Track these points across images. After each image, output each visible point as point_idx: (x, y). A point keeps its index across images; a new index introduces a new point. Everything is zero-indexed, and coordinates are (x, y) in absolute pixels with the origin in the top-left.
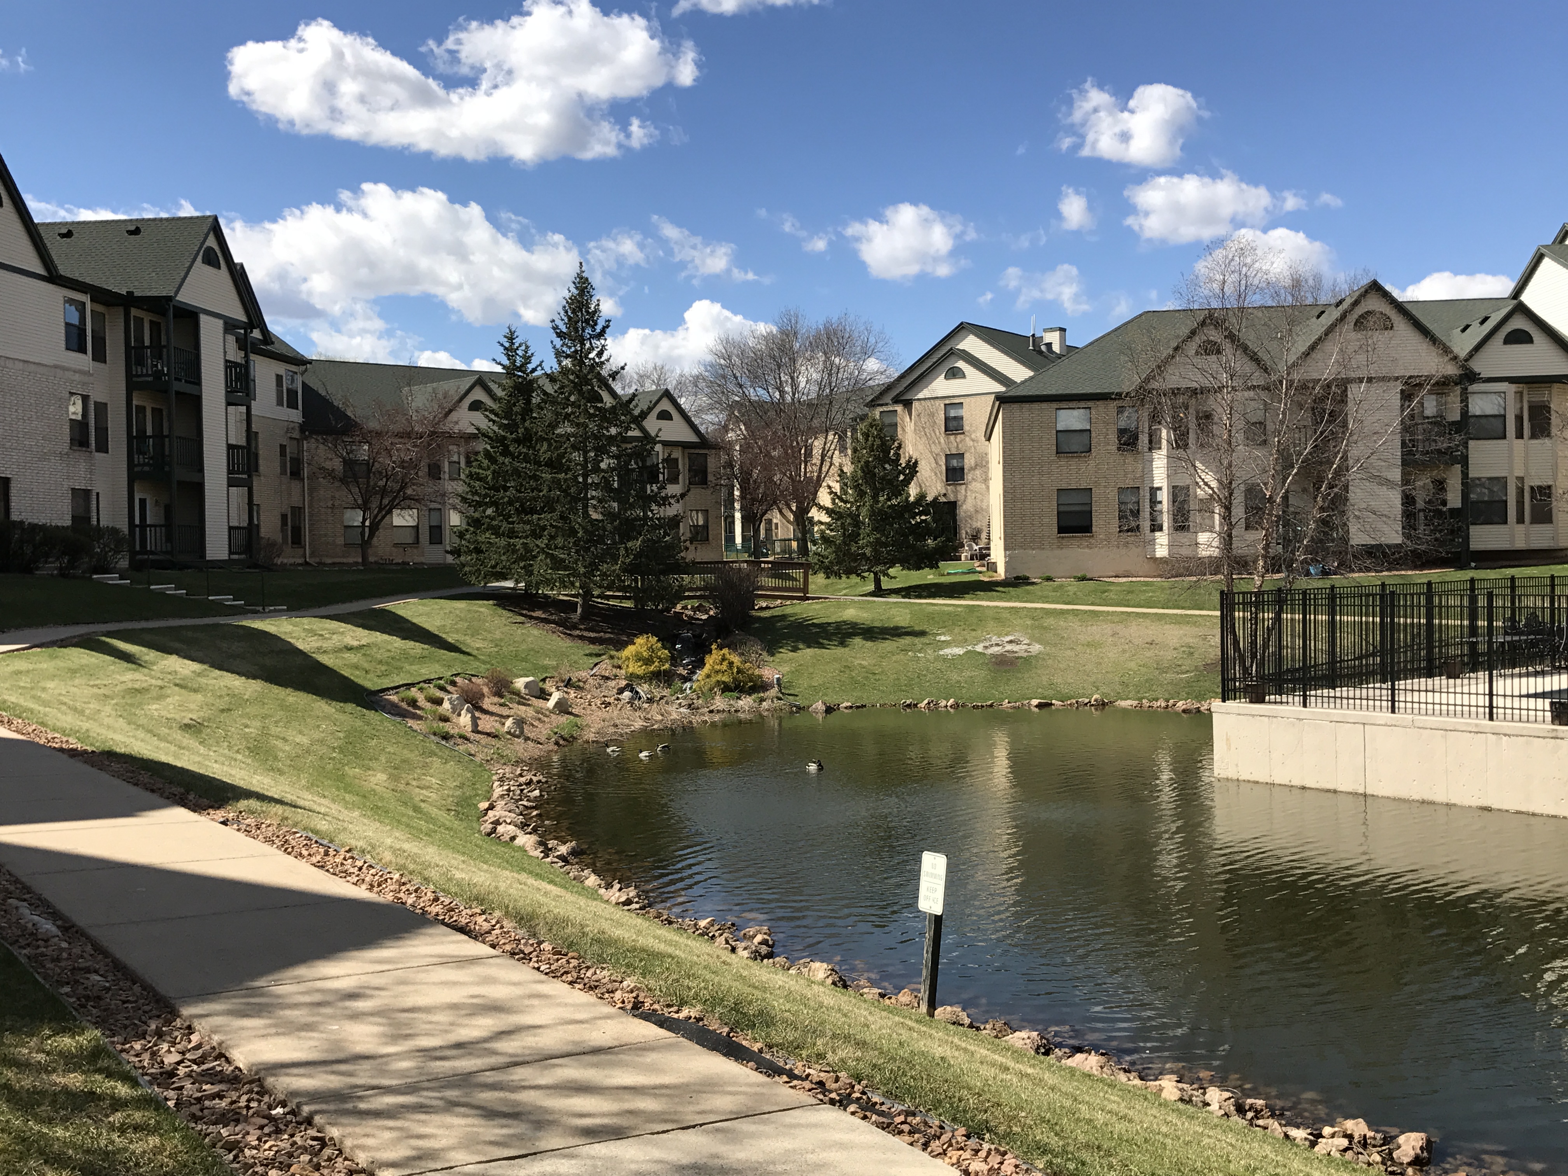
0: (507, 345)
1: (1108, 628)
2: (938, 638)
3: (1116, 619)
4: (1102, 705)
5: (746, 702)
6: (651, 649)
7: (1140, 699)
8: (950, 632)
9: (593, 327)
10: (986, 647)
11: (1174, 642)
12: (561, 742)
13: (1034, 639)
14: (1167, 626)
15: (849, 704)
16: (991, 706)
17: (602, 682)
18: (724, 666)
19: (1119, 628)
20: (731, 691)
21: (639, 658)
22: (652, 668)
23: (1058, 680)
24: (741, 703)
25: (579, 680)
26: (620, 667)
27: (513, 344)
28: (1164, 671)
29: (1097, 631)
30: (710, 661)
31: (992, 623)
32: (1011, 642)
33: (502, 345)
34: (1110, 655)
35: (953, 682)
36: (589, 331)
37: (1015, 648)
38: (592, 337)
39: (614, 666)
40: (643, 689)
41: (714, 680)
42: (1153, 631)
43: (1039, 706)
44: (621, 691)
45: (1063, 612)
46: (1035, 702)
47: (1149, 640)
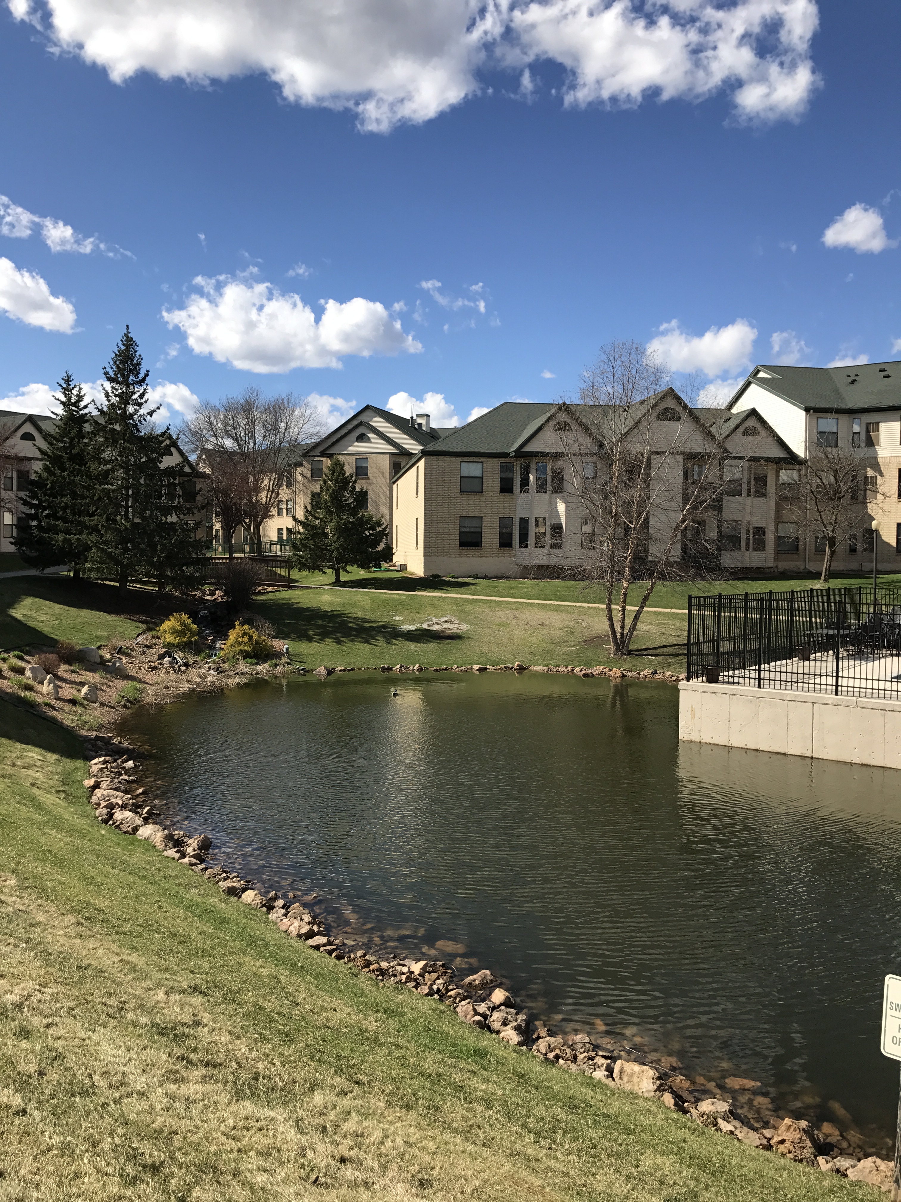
0: (65, 386)
1: (510, 613)
2: (394, 618)
3: (513, 606)
4: (521, 669)
5: (263, 668)
6: (183, 624)
7: (547, 665)
8: (402, 614)
9: (136, 376)
10: (429, 625)
11: (557, 624)
12: (128, 705)
13: (462, 620)
14: (549, 613)
15: (342, 668)
16: (446, 669)
17: (145, 649)
18: (246, 639)
19: (517, 613)
20: (251, 657)
21: (174, 632)
22: (184, 639)
23: (486, 650)
24: (259, 667)
25: (127, 648)
26: (158, 638)
27: (69, 385)
28: (558, 644)
29: (502, 615)
30: (233, 635)
31: (429, 608)
32: (446, 622)
33: (60, 385)
34: (517, 632)
35: (413, 651)
36: (132, 378)
37: (451, 626)
38: (135, 383)
39: (153, 637)
40: (179, 656)
41: (238, 649)
42: (541, 616)
43: (480, 670)
44: (161, 657)
45: (474, 601)
46: (476, 667)
47: (540, 622)
